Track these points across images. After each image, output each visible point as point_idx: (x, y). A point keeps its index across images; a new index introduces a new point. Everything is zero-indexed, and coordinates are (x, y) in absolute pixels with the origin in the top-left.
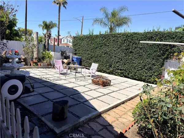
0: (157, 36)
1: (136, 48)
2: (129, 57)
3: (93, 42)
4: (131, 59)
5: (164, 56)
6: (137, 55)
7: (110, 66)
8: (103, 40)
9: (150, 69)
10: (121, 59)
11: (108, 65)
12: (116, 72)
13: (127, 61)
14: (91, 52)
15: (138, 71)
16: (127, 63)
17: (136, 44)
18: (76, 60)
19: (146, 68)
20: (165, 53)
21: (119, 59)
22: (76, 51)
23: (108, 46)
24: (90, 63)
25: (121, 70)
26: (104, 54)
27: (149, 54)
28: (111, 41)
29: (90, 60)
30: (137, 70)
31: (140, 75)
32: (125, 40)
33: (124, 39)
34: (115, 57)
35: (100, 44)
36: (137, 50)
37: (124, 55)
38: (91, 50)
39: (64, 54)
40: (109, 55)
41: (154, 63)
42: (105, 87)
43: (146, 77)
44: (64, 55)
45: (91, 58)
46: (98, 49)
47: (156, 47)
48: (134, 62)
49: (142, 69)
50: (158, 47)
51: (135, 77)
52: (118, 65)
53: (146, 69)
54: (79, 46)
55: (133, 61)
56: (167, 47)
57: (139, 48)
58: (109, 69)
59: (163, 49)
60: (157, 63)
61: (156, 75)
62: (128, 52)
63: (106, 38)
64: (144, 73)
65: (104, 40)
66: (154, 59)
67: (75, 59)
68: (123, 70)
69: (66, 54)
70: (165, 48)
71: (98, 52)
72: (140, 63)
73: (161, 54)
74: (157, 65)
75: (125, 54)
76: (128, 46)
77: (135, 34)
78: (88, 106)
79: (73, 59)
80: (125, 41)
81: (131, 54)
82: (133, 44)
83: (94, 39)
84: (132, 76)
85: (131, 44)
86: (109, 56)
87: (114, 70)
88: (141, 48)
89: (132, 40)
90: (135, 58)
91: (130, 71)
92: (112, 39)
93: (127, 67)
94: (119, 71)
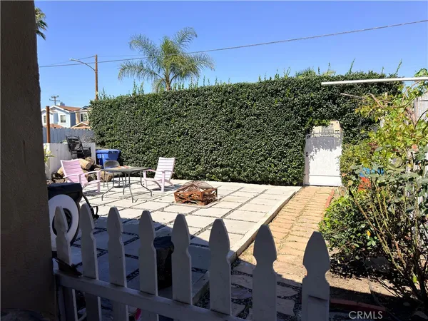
0: (287, 87)
1: (248, 116)
2: (236, 136)
3: (146, 110)
4: (241, 140)
5: (304, 126)
6: (253, 131)
7: (198, 161)
8: (173, 104)
9: (282, 155)
10: (219, 142)
11: (190, 159)
12: (212, 173)
13: (232, 145)
14: (146, 135)
15: (258, 163)
16: (234, 149)
17: (247, 107)
18: (107, 158)
19: (274, 154)
20: (306, 120)
21: (216, 143)
22: (102, 136)
23: (186, 116)
24: (145, 161)
25: (222, 166)
26: (179, 136)
27: (276, 126)
28: (190, 105)
29: (144, 153)
30: (256, 163)
31: (264, 171)
32: (223, 101)
33: (219, 100)
34: (206, 139)
35: (165, 114)
36: (252, 120)
37: (224, 133)
38: (145, 130)
39: (75, 146)
40: (191, 137)
41: (288, 143)
42: (209, 205)
43: (276, 173)
44: (77, 147)
45: (148, 149)
46: (161, 126)
47: (288, 110)
48: (248, 145)
49: (266, 159)
50: (292, 110)
51: (253, 178)
52: (214, 157)
53: (274, 158)
54: (111, 123)
55: (246, 143)
56: (307, 109)
57: (255, 115)
58: (194, 169)
59: (301, 113)
60: (294, 142)
61: (295, 167)
62: (232, 125)
63: (178, 101)
64: (270, 166)
65: (175, 105)
66: (286, 135)
67: (104, 157)
68: (228, 165)
69: (81, 145)
70: (305, 110)
71: (163, 132)
72: (260, 146)
73: (299, 123)
74: (295, 147)
75: (226, 130)
76: (231, 113)
77: (241, 86)
78: (202, 246)
79: (100, 156)
80: (223, 104)
81: (240, 130)
82: (241, 107)
83: (147, 103)
84: (247, 176)
85: (237, 108)
86: (192, 140)
87: (206, 168)
88: (258, 116)
89: (237, 100)
90: (248, 136)
91: (241, 167)
92: (193, 101)
93: (235, 159)
94: (218, 169)
